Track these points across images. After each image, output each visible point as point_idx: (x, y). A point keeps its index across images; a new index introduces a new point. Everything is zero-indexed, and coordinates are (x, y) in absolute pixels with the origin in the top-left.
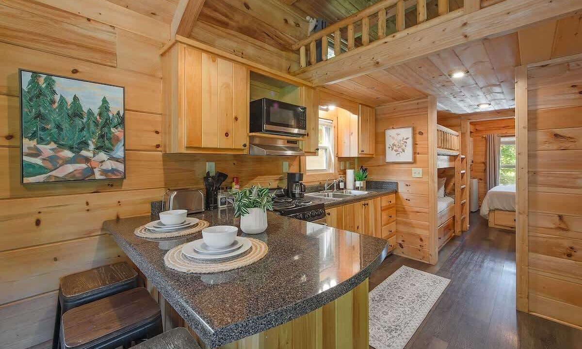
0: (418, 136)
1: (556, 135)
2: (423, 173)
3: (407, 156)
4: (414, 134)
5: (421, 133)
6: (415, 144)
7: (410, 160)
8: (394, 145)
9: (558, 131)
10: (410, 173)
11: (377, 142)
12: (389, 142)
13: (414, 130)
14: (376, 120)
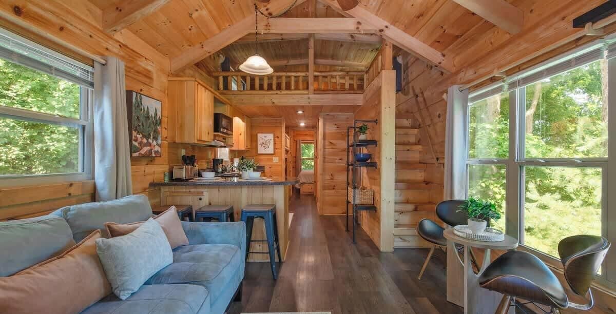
0: (276, 139)
1: (331, 143)
2: (279, 160)
3: (270, 150)
4: (274, 137)
5: (278, 137)
6: (275, 143)
7: (272, 152)
8: (263, 143)
9: (331, 141)
10: (272, 160)
11: (251, 141)
12: (260, 141)
13: (274, 135)
14: (251, 126)
